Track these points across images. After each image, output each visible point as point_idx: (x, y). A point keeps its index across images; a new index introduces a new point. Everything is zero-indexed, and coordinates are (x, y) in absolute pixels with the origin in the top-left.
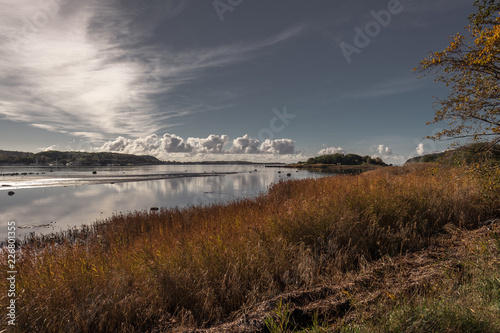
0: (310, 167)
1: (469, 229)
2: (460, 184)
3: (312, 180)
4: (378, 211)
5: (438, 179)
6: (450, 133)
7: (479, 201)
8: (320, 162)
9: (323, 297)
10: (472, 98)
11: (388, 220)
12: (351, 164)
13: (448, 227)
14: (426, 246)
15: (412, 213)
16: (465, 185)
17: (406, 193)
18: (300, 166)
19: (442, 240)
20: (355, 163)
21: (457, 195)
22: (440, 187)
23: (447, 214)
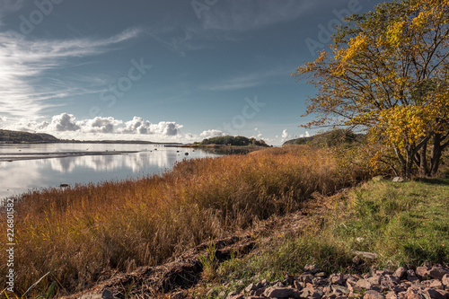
0: (204, 147)
1: (329, 195)
2: (324, 162)
3: (211, 159)
4: (265, 183)
5: (308, 159)
6: (317, 124)
7: (336, 175)
8: (213, 143)
9: (233, 243)
10: (333, 98)
11: (273, 190)
12: (239, 145)
13: (314, 194)
14: (300, 208)
15: (290, 184)
16: (327, 163)
17: (285, 170)
18: (196, 146)
19: (311, 203)
20: (243, 144)
21: (320, 170)
22: (310, 165)
23: (314, 185)
